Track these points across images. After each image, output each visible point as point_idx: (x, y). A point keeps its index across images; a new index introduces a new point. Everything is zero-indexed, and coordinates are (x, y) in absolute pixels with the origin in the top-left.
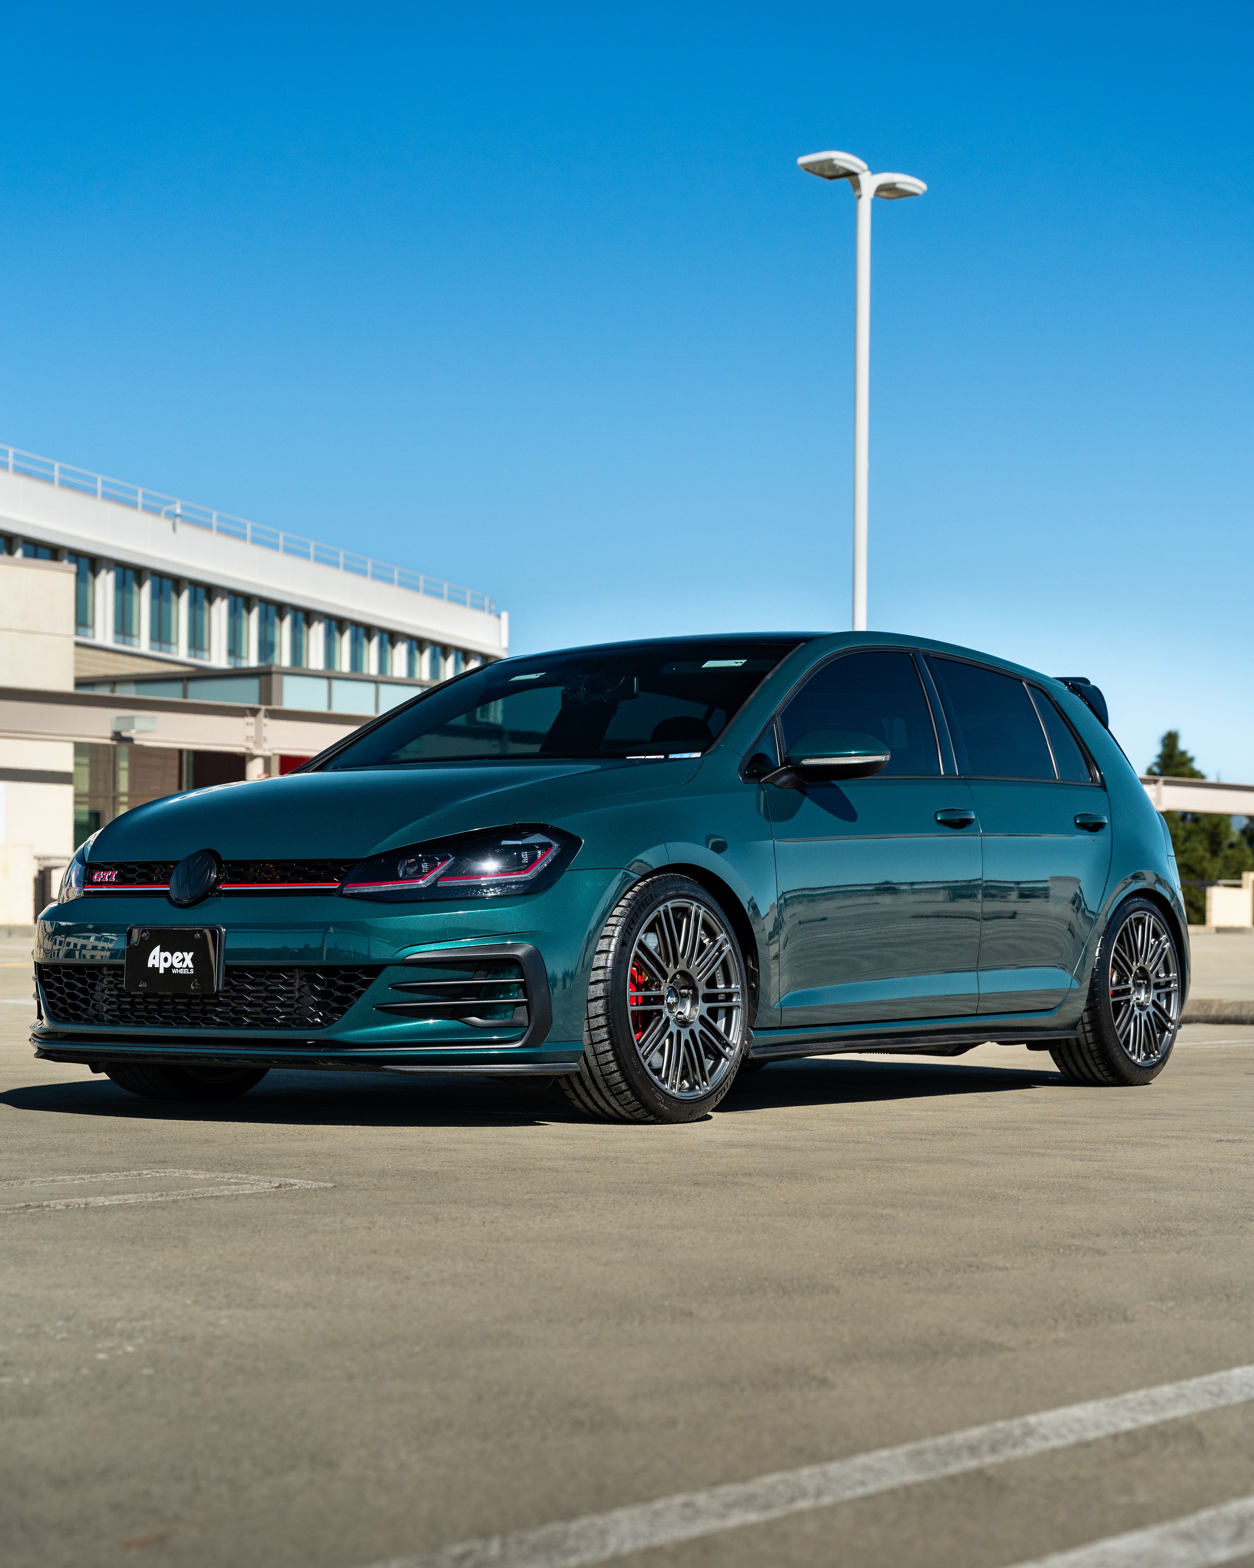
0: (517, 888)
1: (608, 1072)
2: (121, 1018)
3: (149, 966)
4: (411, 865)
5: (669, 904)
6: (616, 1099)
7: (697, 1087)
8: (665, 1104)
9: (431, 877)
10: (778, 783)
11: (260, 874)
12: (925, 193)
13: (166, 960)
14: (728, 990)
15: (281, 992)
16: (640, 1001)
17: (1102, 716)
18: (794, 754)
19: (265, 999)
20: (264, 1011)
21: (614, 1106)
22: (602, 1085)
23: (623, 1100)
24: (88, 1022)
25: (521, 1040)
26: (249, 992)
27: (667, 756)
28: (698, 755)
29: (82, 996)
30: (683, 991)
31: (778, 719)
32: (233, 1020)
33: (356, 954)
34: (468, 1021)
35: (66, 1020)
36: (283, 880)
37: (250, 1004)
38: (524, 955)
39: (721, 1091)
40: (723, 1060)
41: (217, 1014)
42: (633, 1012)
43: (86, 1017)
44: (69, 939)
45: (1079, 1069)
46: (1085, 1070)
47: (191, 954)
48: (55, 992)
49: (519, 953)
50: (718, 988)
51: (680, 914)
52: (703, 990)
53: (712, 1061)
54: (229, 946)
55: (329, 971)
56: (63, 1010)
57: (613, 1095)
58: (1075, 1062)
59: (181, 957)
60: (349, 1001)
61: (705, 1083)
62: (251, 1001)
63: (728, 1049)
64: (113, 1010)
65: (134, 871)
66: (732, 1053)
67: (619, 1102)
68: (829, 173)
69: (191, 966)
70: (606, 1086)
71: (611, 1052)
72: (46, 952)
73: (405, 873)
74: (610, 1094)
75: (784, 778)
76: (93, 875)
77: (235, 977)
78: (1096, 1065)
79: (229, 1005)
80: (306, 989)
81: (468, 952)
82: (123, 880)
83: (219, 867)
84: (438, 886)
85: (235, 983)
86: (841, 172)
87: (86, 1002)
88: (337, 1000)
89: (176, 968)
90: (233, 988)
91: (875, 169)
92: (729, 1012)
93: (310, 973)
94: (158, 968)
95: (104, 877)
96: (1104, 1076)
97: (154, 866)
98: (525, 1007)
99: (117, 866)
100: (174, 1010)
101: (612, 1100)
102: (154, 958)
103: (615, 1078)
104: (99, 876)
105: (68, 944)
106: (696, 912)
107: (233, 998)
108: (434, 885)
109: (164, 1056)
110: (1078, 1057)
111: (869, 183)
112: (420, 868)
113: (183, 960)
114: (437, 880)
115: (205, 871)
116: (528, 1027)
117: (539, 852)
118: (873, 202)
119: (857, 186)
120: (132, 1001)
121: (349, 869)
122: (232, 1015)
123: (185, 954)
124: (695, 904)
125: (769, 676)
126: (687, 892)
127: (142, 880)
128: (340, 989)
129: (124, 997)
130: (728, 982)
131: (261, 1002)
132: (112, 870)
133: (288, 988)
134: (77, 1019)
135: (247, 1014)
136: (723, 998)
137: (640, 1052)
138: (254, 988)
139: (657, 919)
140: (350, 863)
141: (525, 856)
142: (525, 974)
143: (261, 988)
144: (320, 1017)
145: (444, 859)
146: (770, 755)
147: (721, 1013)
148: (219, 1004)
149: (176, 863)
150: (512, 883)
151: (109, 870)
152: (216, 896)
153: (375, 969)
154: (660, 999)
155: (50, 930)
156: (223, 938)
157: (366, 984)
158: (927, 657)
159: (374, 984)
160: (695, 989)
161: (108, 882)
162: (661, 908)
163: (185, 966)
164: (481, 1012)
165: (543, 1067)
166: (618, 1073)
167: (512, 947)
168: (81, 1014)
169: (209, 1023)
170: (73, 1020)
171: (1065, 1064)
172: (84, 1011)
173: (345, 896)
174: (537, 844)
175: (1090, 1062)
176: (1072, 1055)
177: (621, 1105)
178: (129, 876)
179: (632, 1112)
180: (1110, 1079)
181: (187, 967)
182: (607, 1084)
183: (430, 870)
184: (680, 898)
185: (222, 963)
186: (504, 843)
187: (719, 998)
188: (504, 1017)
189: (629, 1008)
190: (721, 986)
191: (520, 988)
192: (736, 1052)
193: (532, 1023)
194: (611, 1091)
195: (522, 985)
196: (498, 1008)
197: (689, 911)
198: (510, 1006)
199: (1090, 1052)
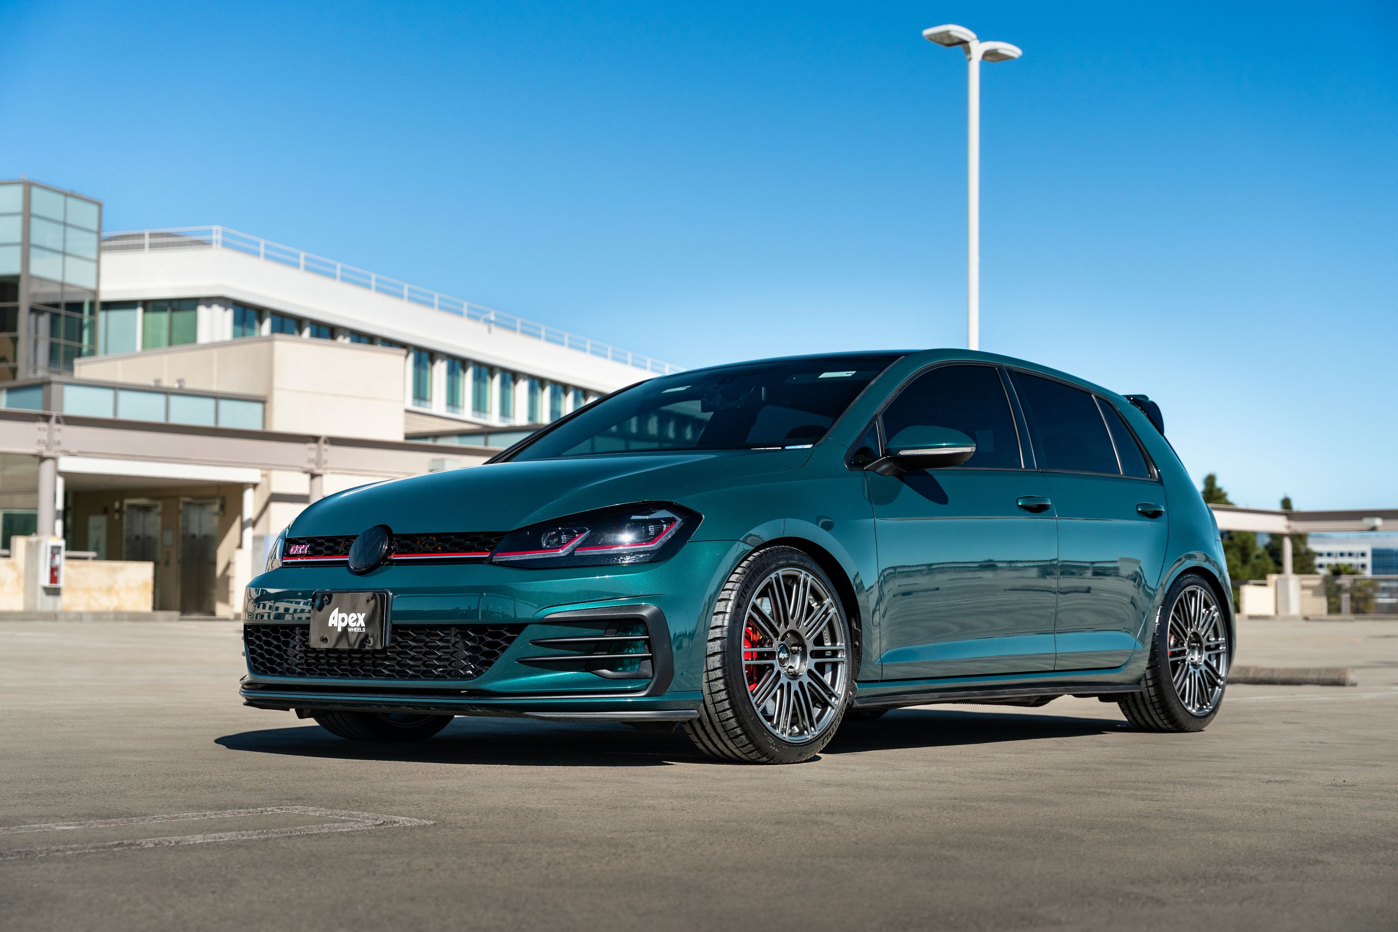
0: (644, 557)
1: (725, 719)
2: (308, 671)
3: (329, 626)
4: (552, 537)
5: (781, 572)
6: (733, 743)
7: (806, 732)
8: (776, 747)
9: (569, 548)
10: (879, 470)
11: (424, 545)
12: (1021, 57)
13: (343, 620)
14: (834, 648)
15: (439, 648)
16: (755, 656)
17: (1159, 425)
18: (892, 445)
19: (425, 654)
20: (423, 664)
21: (731, 748)
22: (720, 730)
23: (739, 743)
24: (282, 674)
25: (646, 690)
26: (412, 648)
27: (783, 447)
28: (809, 446)
29: (277, 652)
30: (793, 648)
31: (880, 418)
32: (398, 672)
33: (503, 614)
34: (601, 673)
35: (264, 673)
36: (445, 551)
37: (412, 658)
38: (649, 615)
39: (828, 735)
40: (829, 708)
41: (386, 667)
42: (748, 666)
43: (280, 670)
44: (277, 604)
45: (1143, 718)
46: (1148, 718)
47: (364, 615)
48: (256, 649)
49: (645, 613)
50: (824, 646)
51: (791, 581)
52: (811, 647)
53: (820, 710)
54: (396, 608)
55: (480, 629)
56: (262, 664)
57: (730, 739)
58: (1139, 712)
59: (355, 618)
60: (495, 655)
61: (813, 729)
62: (414, 656)
63: (833, 699)
64: (302, 664)
65: (321, 544)
66: (837, 702)
67: (735, 745)
68: (947, 41)
69: (363, 625)
70: (723, 731)
71: (727, 701)
72: (250, 615)
73: (548, 544)
74: (727, 738)
75: (884, 467)
76: (290, 548)
77: (400, 635)
78: (1158, 714)
79: (395, 659)
80: (460, 645)
81: (599, 612)
82: (313, 552)
83: (391, 540)
84: (575, 555)
85: (400, 640)
86: (956, 41)
87: (280, 656)
88: (485, 654)
89: (351, 627)
90: (399, 644)
91: (982, 39)
92: (835, 666)
93: (462, 629)
94: (337, 627)
95: (299, 550)
96: (1164, 724)
97: (338, 540)
98: (649, 661)
99: (309, 540)
100: (350, 664)
101: (729, 743)
102: (334, 619)
103: (731, 724)
104: (295, 549)
105: (277, 609)
106: (804, 580)
107: (399, 653)
108: (571, 554)
109: (341, 704)
110: (1142, 708)
111: (978, 49)
112: (560, 540)
113: (357, 620)
114: (574, 550)
115: (378, 543)
116: (652, 678)
117: (665, 526)
118: (981, 63)
119: (968, 51)
120: (317, 656)
121: (499, 540)
122: (397, 668)
123: (359, 615)
124: (804, 572)
125: (873, 383)
126: (796, 562)
127: (329, 552)
128: (488, 644)
129: (310, 652)
130: (834, 641)
131: (421, 656)
132: (305, 544)
133: (444, 644)
134: (273, 671)
135: (410, 667)
136: (830, 655)
137: (753, 702)
138: (416, 644)
139: (769, 585)
140: (499, 535)
141: (652, 529)
142: (650, 633)
143: (422, 644)
144: (472, 669)
145: (581, 532)
146: (873, 447)
147: (828, 667)
148: (387, 658)
149: (355, 537)
150: (640, 553)
151: (302, 544)
152: (387, 565)
153: (518, 627)
154: (772, 655)
155: (255, 595)
156: (390, 601)
157: (510, 640)
158: (1010, 371)
159: (516, 641)
160: (804, 647)
161: (302, 554)
162: (773, 576)
163: (358, 625)
164: (611, 665)
165: (666, 714)
166: (734, 720)
167: (639, 607)
168: (276, 667)
169: (379, 674)
170: (269, 673)
171: (1131, 713)
172: (279, 665)
173: (495, 564)
174: (663, 519)
175: (1153, 712)
176: (1137, 706)
177: (737, 748)
178: (318, 548)
179: (747, 753)
180: (1170, 726)
181: (360, 626)
182: (724, 729)
183: (569, 542)
184: (790, 567)
185: (389, 623)
186: (634, 517)
187: (827, 655)
188: (631, 669)
189: (744, 663)
190: (828, 644)
191: (645, 644)
192: (840, 702)
193: (656, 675)
194: (728, 735)
195: (647, 641)
196: (626, 662)
197: (799, 579)
198: (638, 660)
199: (1152, 703)
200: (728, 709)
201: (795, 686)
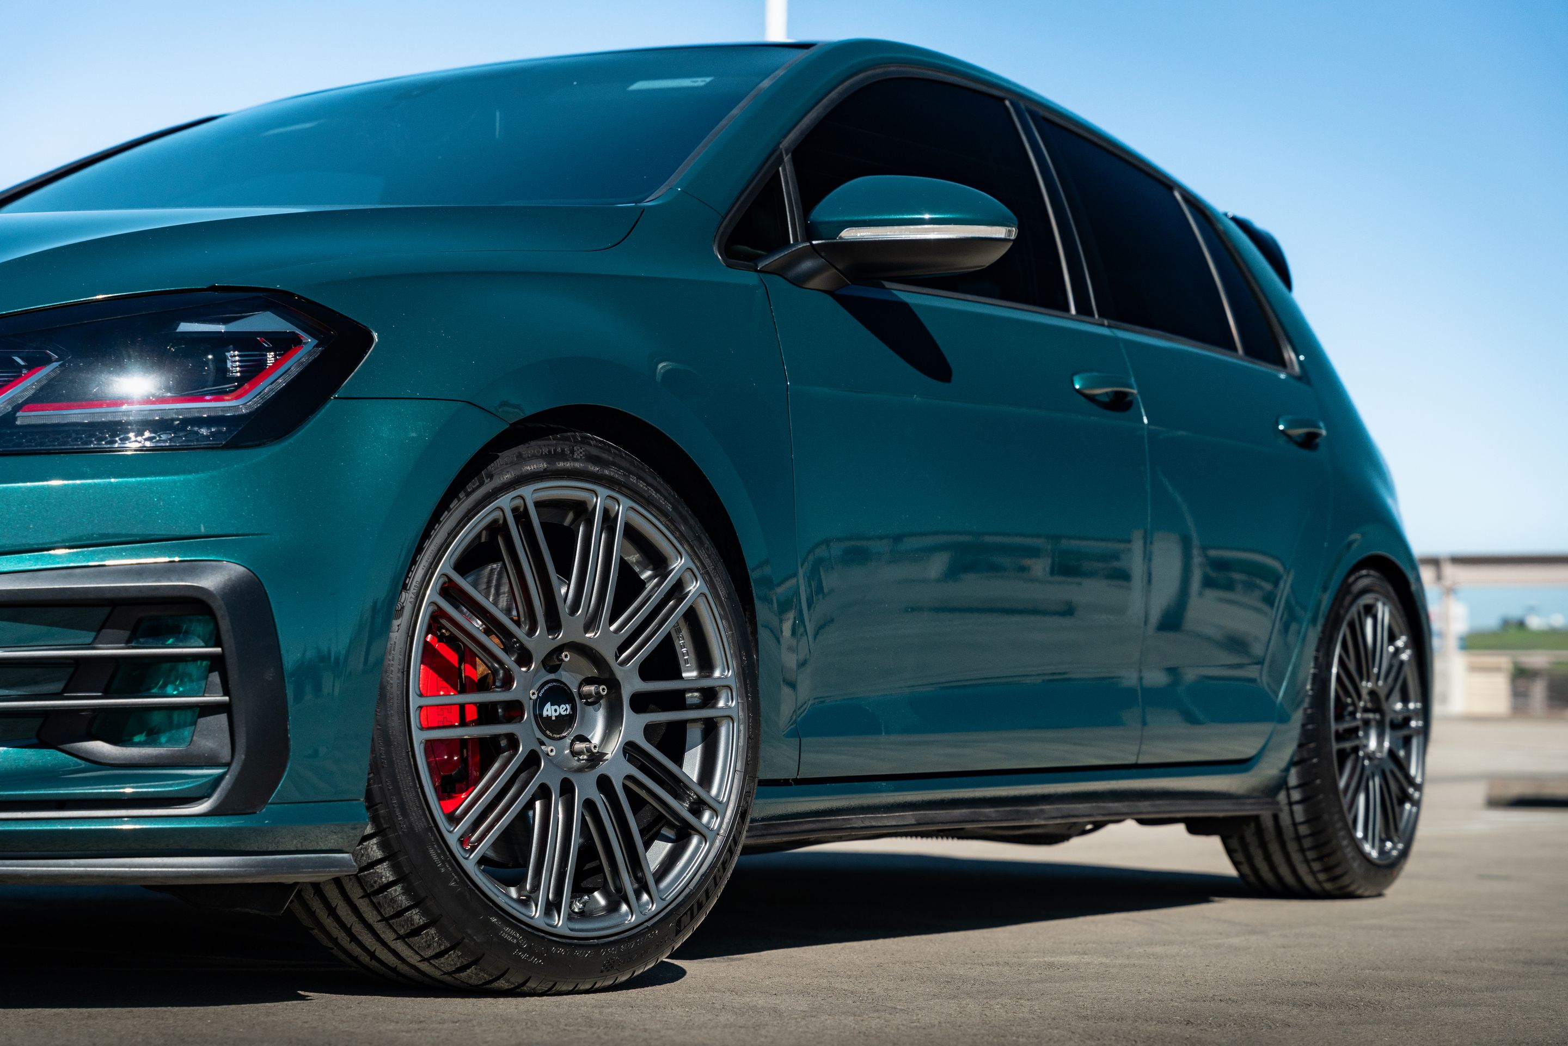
1: (376, 887)
5: (530, 493)
6: (410, 946)
7: (624, 908)
8: (529, 951)
14: (706, 683)
16: (471, 714)
22: (371, 916)
23: (424, 948)
30: (587, 689)
34: (87, 752)
39: (691, 909)
40: (695, 840)
42: (430, 746)
45: (1273, 868)
46: (1284, 871)
49: (211, 584)
50: (682, 678)
51: (570, 516)
52: (631, 684)
53: (669, 846)
58: (1268, 858)
61: (645, 897)
63: (706, 816)
66: (715, 823)
67: (417, 953)
70: (379, 918)
71: (375, 841)
74: (393, 936)
78: (1307, 861)
81: (80, 578)
84: (18, 423)
92: (710, 731)
96: (1318, 882)
98: (223, 717)
103: (393, 900)
106: (606, 512)
110: (1274, 848)
114: (21, 403)
124: (603, 492)
126: (577, 465)
130: (705, 664)
136: (696, 701)
137: (452, 840)
139: (497, 529)
141: (234, 362)
142: (225, 639)
147: (694, 733)
154: (514, 710)
160: (614, 685)
162: (506, 502)
165: (267, 865)
166: (398, 889)
171: (1250, 859)
175: (1297, 858)
176: (1263, 845)
179: (454, 972)
180: (1328, 886)
184: (562, 479)
187: (689, 701)
188: (170, 741)
189: (419, 737)
190: (690, 674)
191: (211, 670)
192: (726, 820)
193: (241, 756)
194: (391, 927)
195: (216, 663)
196: (157, 718)
197: (590, 508)
198: (189, 715)
199: (1298, 838)
200: (380, 861)
201: (585, 788)
